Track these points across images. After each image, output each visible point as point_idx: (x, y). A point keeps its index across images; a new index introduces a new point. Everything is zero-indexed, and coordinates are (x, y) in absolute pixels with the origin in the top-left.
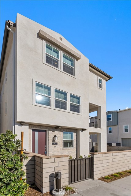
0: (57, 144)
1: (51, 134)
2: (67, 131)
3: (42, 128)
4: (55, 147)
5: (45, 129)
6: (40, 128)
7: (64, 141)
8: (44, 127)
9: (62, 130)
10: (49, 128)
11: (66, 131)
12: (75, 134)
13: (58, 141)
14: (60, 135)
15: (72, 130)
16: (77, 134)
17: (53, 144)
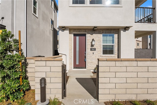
0: (95, 49)
1: (89, 38)
2: (107, 32)
3: (81, 32)
4: (93, 53)
5: (84, 32)
6: (80, 32)
7: (103, 46)
8: (83, 30)
9: (100, 32)
10: (87, 30)
11: (105, 32)
12: (116, 36)
13: (97, 47)
14: (99, 38)
15: (112, 31)
16: (118, 36)
17: (91, 49)
